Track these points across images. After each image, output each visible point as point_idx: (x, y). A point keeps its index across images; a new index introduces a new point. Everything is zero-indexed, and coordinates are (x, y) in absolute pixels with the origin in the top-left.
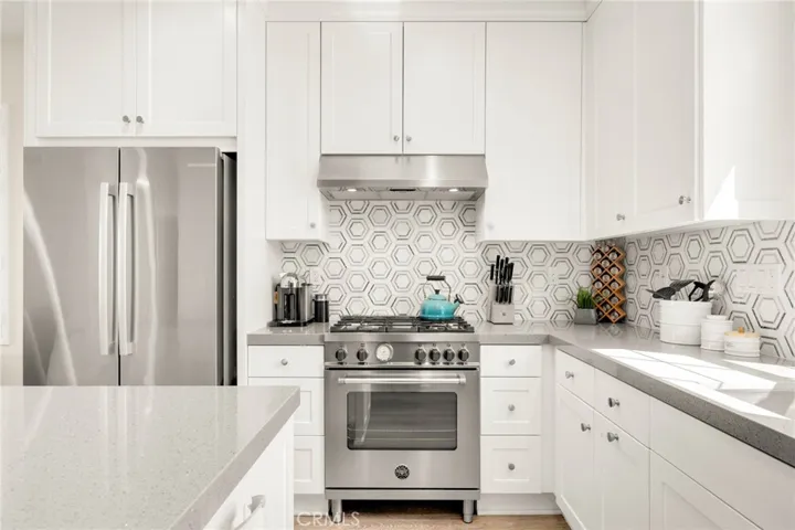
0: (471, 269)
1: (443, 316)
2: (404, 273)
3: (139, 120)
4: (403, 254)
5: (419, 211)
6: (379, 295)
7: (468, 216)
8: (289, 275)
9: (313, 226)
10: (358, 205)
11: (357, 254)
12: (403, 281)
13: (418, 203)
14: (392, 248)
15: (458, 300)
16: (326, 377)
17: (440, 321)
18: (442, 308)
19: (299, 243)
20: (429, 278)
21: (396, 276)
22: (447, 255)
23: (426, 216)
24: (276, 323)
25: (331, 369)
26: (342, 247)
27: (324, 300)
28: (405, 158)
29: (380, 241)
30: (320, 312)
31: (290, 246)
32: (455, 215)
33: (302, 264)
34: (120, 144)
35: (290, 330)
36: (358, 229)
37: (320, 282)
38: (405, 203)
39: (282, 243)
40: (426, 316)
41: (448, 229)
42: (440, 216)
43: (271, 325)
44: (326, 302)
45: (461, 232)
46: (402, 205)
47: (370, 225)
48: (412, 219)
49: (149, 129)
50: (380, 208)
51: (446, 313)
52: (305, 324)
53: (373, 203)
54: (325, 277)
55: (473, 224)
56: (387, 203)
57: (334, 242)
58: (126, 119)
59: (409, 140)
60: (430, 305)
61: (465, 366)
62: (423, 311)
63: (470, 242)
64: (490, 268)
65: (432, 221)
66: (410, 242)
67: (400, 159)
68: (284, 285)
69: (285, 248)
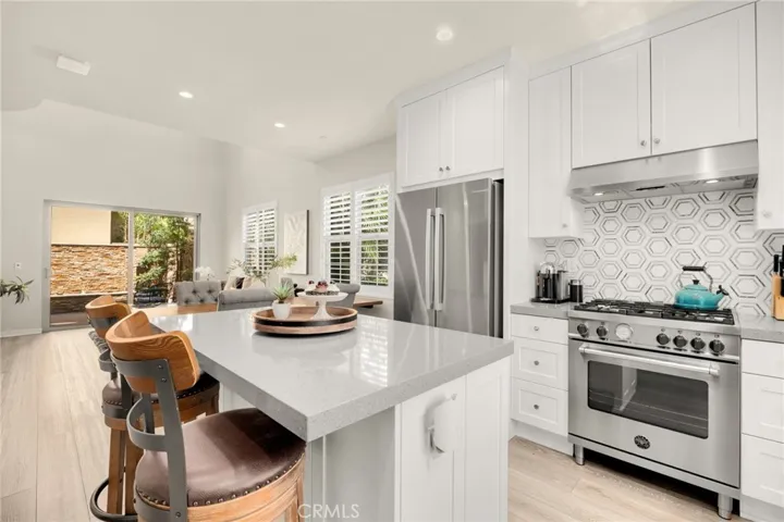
0: (746, 260)
1: (702, 306)
2: (659, 264)
3: (448, 168)
4: (659, 246)
5: (677, 204)
6: (632, 283)
7: (743, 205)
8: (548, 264)
9: (565, 226)
10: (610, 205)
11: (610, 247)
12: (659, 271)
13: (675, 198)
14: (646, 241)
15: (721, 291)
16: (569, 345)
17: (699, 310)
18: (702, 299)
19: (557, 239)
20: (685, 269)
21: (650, 266)
22: (714, 246)
23: (685, 209)
24: (537, 300)
25: (574, 339)
26: (595, 241)
27: (578, 284)
28: (656, 159)
29: (634, 235)
30: (575, 293)
31: (550, 242)
32: (725, 205)
33: (561, 256)
34: (436, 185)
35: (547, 305)
36: (610, 226)
37: (574, 270)
38: (663, 198)
39: (545, 239)
40: (680, 304)
41: (715, 219)
42: (704, 207)
43: (533, 301)
44: (581, 287)
45: (733, 222)
46: (657, 201)
47: (623, 220)
48: (669, 213)
49: (454, 172)
50: (632, 206)
51: (706, 303)
52: (559, 302)
53: (625, 203)
54: (580, 266)
55: (752, 212)
56: (642, 201)
57: (589, 238)
58: (441, 169)
59: (657, 142)
60: (687, 294)
61: (720, 357)
62: (678, 300)
63: (746, 232)
64: (772, 259)
65: (694, 213)
66: (667, 235)
67: (650, 160)
68: (543, 272)
69: (547, 244)
